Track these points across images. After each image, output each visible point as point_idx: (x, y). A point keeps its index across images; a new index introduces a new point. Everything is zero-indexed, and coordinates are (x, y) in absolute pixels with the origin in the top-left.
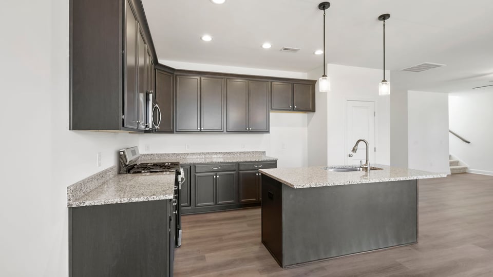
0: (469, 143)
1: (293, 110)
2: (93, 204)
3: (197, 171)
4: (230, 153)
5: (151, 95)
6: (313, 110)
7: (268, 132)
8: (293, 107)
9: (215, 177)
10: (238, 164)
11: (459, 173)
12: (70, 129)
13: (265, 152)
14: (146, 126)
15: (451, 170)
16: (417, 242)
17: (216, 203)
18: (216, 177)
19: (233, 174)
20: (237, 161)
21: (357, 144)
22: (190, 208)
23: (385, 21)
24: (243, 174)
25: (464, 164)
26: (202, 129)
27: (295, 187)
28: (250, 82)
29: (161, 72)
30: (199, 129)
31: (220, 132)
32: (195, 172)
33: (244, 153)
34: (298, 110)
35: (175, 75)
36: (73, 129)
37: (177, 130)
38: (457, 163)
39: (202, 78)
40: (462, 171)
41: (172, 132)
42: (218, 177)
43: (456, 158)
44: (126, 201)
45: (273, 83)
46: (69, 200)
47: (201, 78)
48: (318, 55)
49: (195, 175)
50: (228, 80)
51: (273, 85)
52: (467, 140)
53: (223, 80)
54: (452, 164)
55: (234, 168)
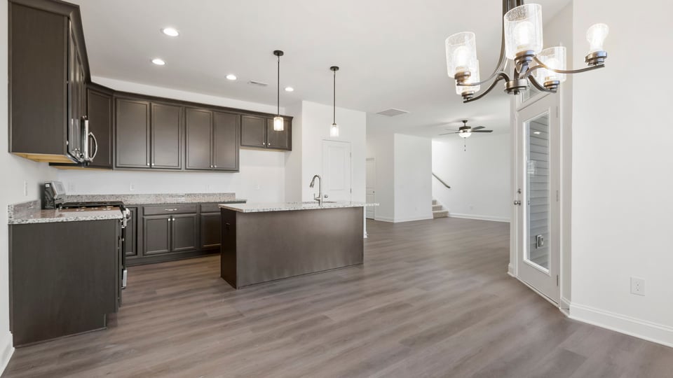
0: (449, 187)
1: (266, 147)
2: (37, 222)
3: (145, 214)
4: (191, 194)
5: (87, 122)
6: (290, 149)
7: (237, 171)
8: (267, 144)
9: (169, 220)
10: (200, 205)
11: (441, 216)
12: (9, 151)
13: (234, 194)
14: (81, 156)
15: (434, 214)
16: (362, 264)
17: (171, 249)
18: (171, 219)
19: (193, 217)
20: (199, 201)
21: (313, 180)
22: (136, 257)
23: (336, 72)
24: (205, 216)
25: (446, 208)
26: (153, 164)
27: (244, 211)
28: (215, 113)
29: (94, 92)
30: (148, 164)
31: (177, 169)
32: (144, 215)
33: (209, 195)
34: (272, 148)
35: (114, 98)
36: (13, 151)
37: (118, 165)
38: (440, 208)
39: (153, 104)
40: (444, 215)
41: (110, 167)
42: (174, 219)
43: (440, 203)
44: (73, 220)
45: (243, 116)
46: (11, 217)
47: (150, 104)
48: (287, 92)
49: (143, 218)
50: (187, 109)
51: (243, 119)
52: (449, 185)
53: (181, 108)
54: (434, 209)
55: (194, 210)
